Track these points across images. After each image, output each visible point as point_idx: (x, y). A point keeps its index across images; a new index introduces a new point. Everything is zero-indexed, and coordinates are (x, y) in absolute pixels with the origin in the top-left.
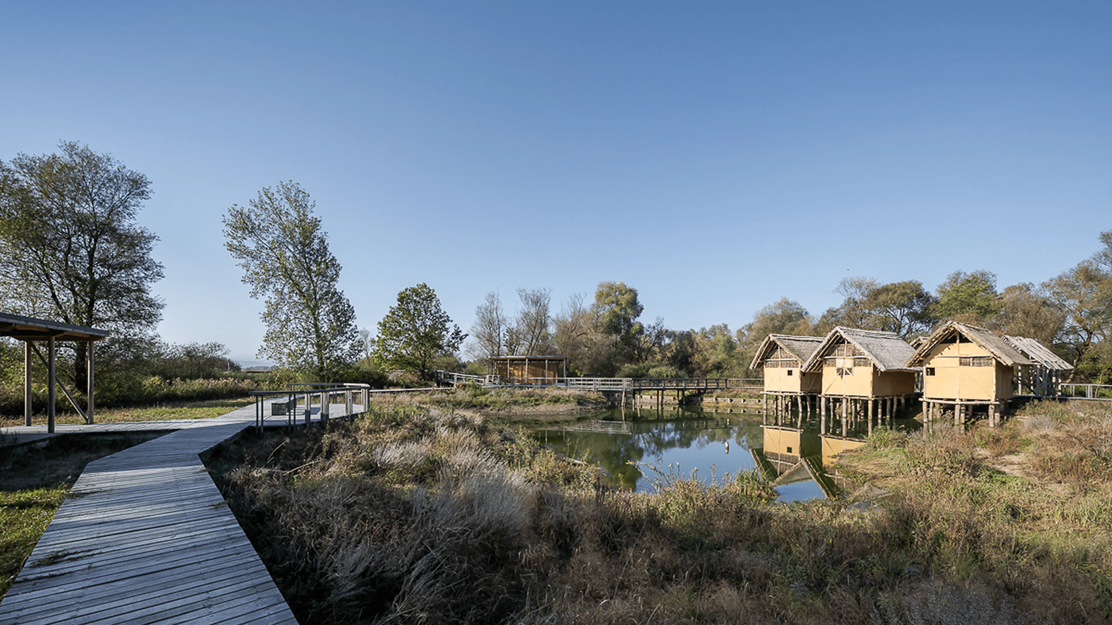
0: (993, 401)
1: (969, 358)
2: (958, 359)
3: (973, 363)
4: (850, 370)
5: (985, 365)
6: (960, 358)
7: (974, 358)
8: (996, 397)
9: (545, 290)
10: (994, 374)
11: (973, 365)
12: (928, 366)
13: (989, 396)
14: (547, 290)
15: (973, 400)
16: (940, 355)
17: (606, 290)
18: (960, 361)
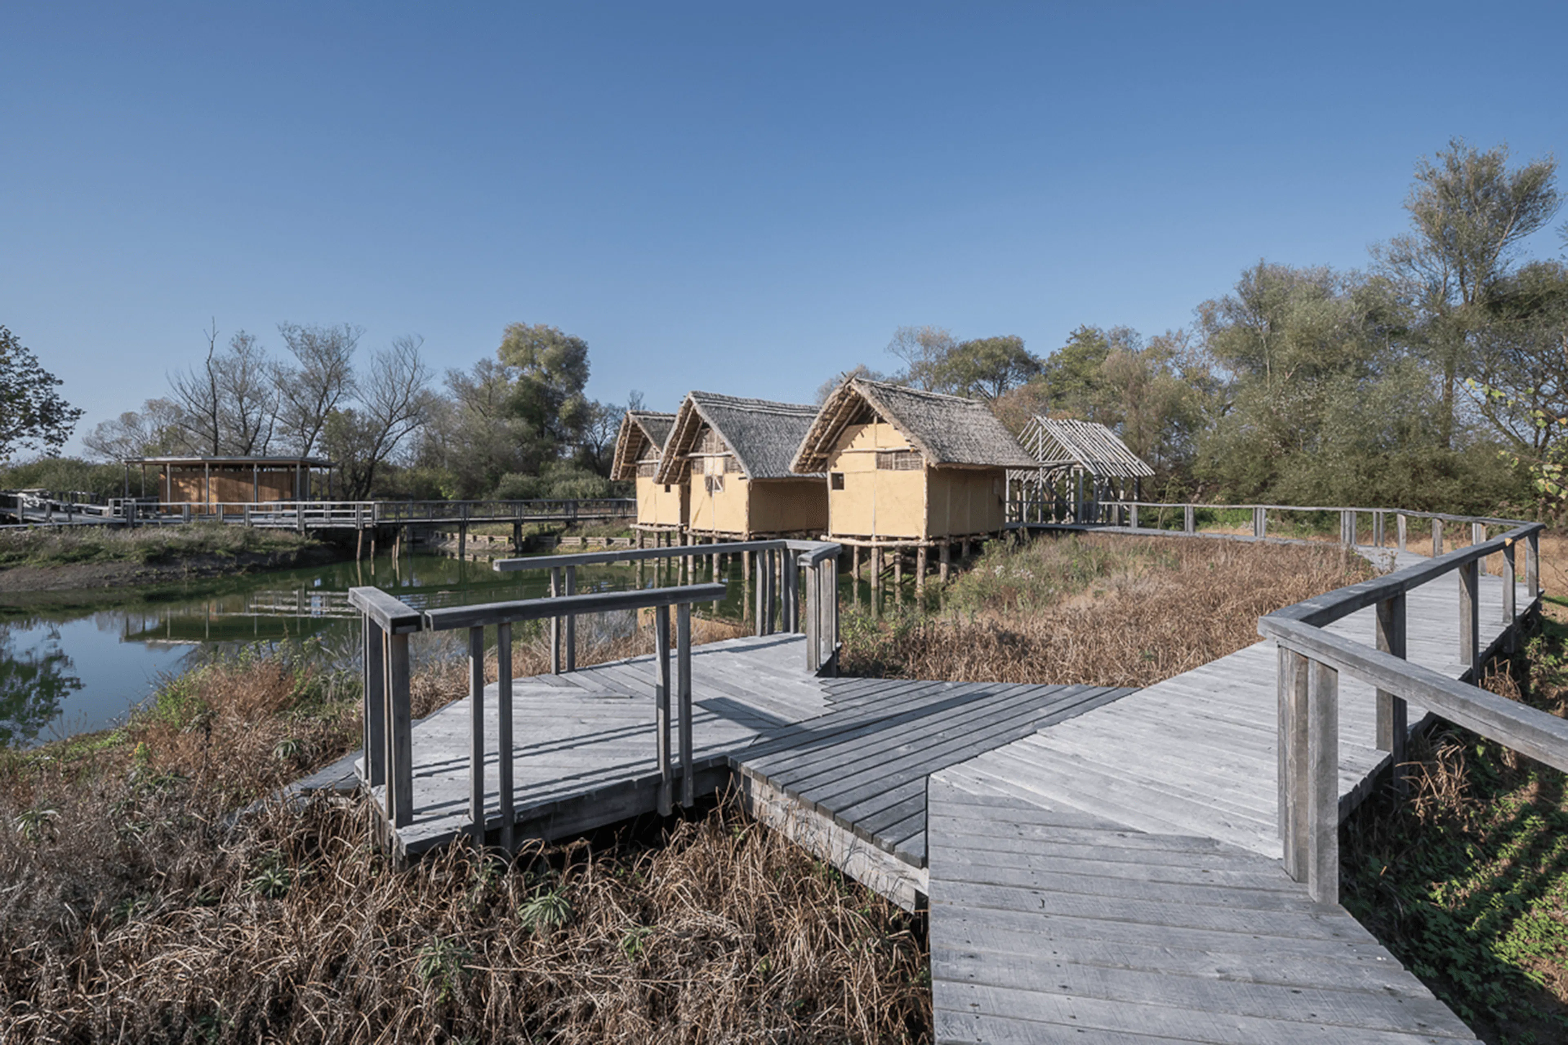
0: (923, 542)
1: (891, 452)
2: (874, 454)
3: (897, 463)
4: (721, 478)
5: (913, 468)
6: (878, 452)
7: (898, 452)
8: (928, 531)
9: (349, 329)
10: (924, 484)
11: (897, 468)
12: (833, 470)
13: (918, 530)
14: (353, 331)
15: (896, 539)
16: (849, 449)
17: (514, 337)
18: (878, 459)
